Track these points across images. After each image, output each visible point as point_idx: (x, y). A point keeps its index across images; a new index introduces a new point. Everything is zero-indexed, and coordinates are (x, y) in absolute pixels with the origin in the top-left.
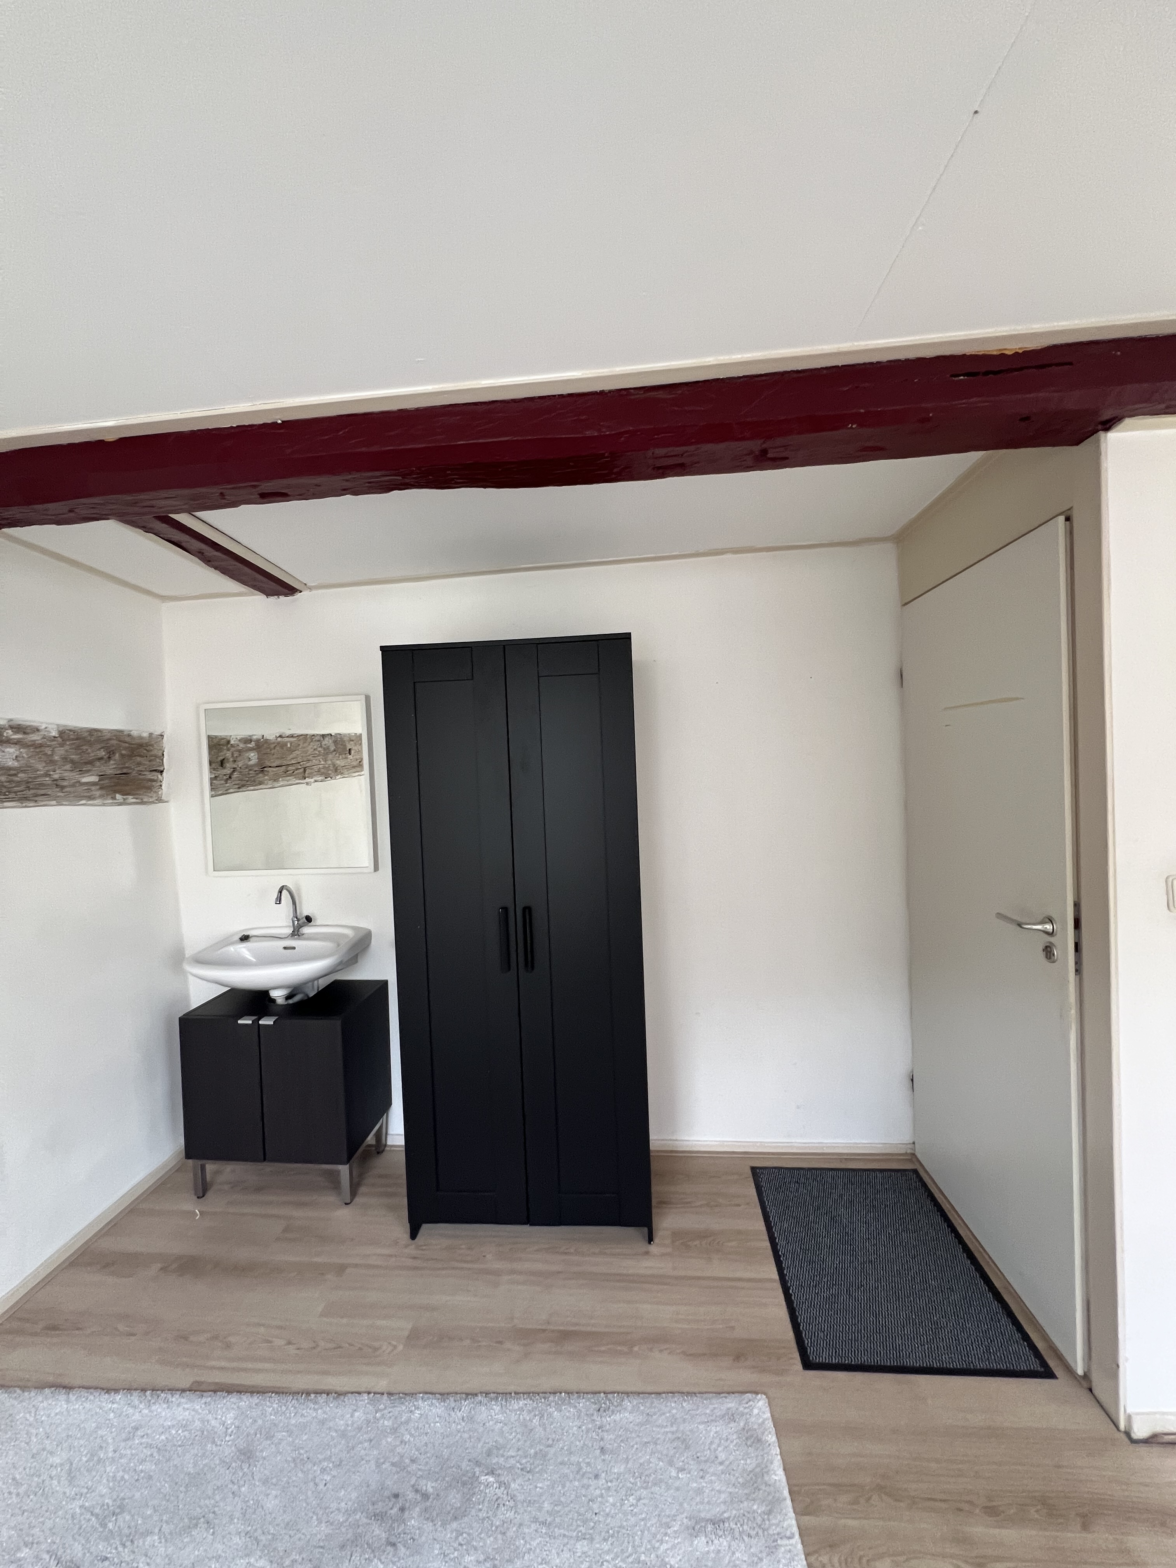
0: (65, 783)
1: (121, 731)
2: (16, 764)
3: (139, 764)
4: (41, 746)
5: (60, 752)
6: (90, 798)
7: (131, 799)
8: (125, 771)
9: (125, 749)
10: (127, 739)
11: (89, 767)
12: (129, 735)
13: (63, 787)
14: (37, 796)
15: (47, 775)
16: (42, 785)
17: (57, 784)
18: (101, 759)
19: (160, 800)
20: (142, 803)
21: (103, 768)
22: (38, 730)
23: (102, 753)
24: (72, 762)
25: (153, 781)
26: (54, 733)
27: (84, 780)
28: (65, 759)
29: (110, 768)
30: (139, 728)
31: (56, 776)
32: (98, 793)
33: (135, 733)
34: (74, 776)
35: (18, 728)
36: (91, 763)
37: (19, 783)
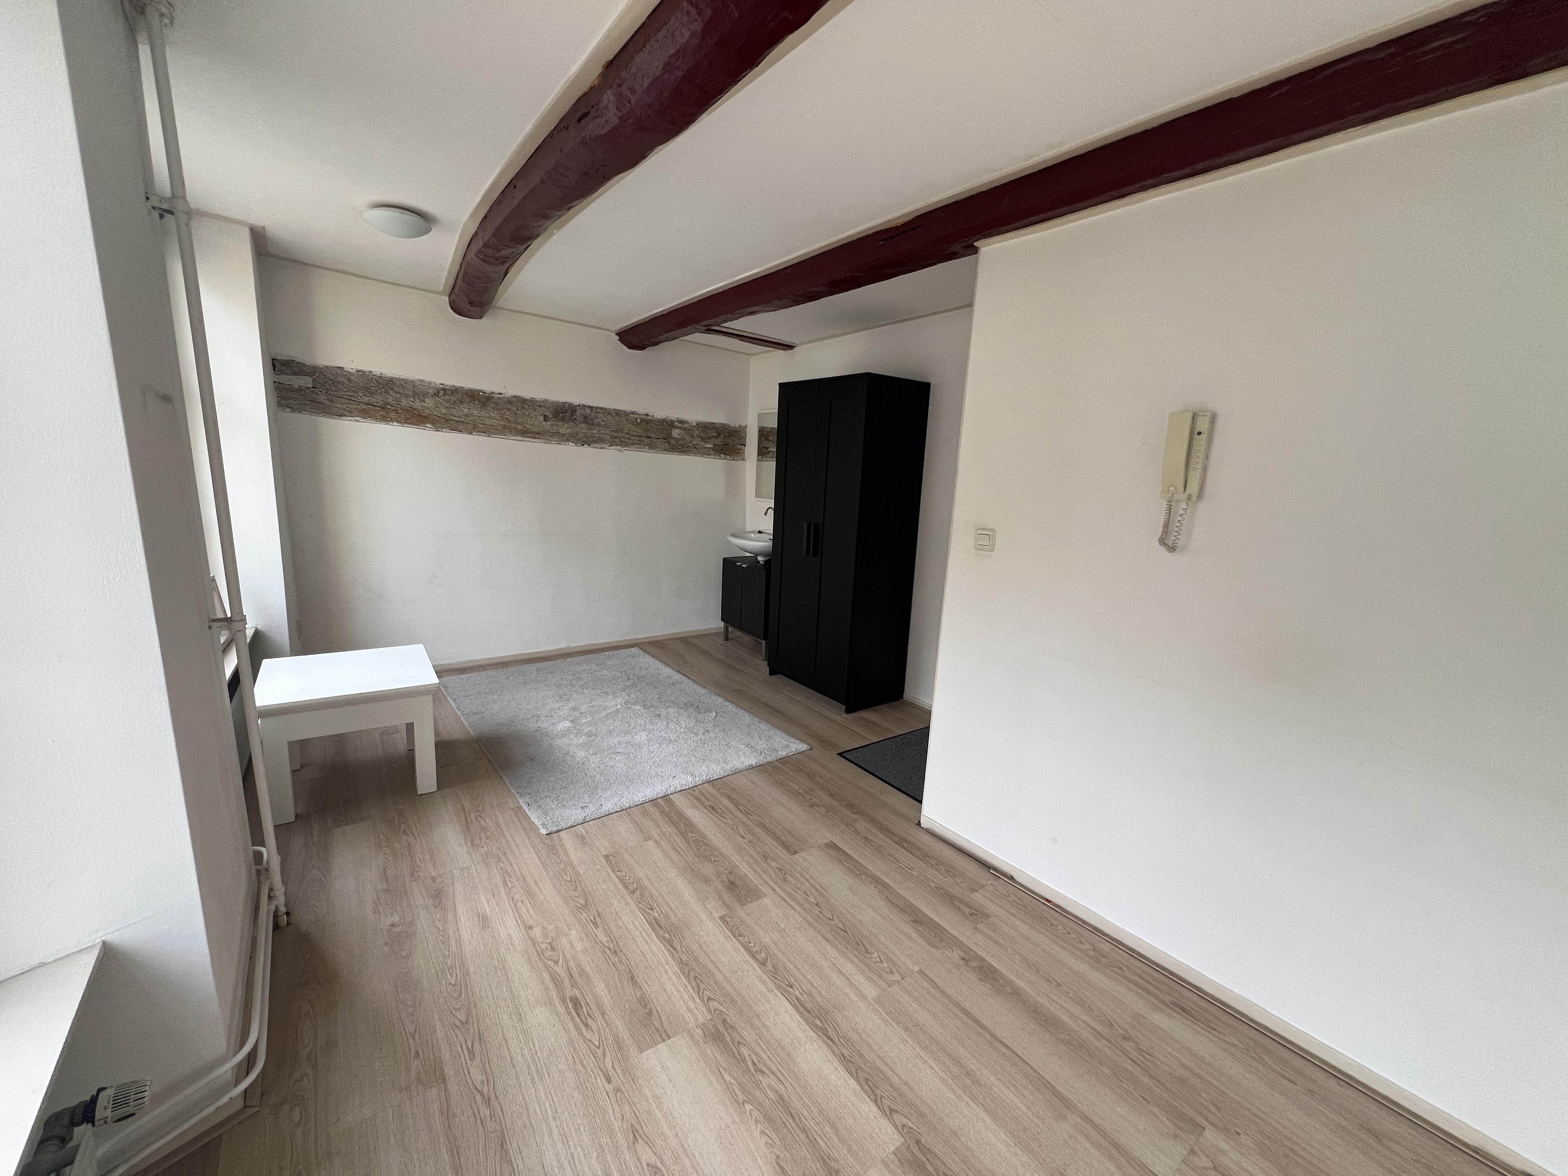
0: (698, 447)
1: (725, 424)
2: (679, 437)
3: (733, 441)
4: (689, 429)
5: (697, 432)
6: (708, 455)
7: (728, 457)
8: (726, 443)
9: (727, 432)
10: (729, 428)
11: (709, 440)
12: (729, 426)
13: (697, 448)
14: (686, 451)
15: (691, 442)
16: (688, 447)
17: (695, 447)
18: (715, 437)
19: (743, 459)
20: (734, 460)
21: (715, 441)
22: (688, 423)
23: (715, 434)
24: (702, 437)
25: (740, 449)
26: (695, 424)
27: (706, 446)
28: (698, 436)
29: (719, 441)
30: (734, 423)
31: (695, 443)
32: (712, 453)
33: (732, 425)
34: (703, 444)
35: (681, 422)
36: (710, 438)
37: (680, 445)
